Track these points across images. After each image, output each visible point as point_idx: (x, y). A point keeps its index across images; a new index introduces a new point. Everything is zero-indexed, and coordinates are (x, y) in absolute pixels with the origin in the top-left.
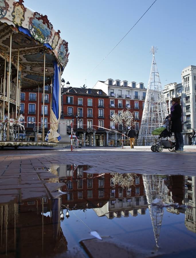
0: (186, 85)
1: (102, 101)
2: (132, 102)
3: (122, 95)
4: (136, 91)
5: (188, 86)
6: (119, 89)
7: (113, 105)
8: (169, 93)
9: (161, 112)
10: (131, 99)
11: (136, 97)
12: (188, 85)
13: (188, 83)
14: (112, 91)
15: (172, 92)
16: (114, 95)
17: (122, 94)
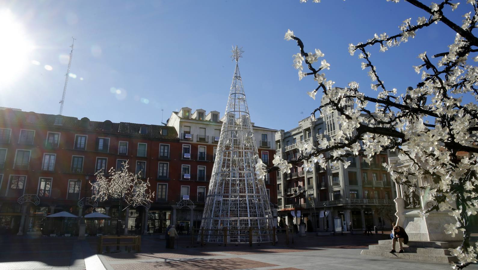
0: (329, 120)
1: (166, 148)
3: (206, 138)
5: (332, 123)
6: (202, 126)
7: (188, 156)
8: (302, 134)
12: (333, 120)
13: (333, 117)
14: (187, 129)
15: (307, 132)
16: (191, 137)
17: (207, 135)
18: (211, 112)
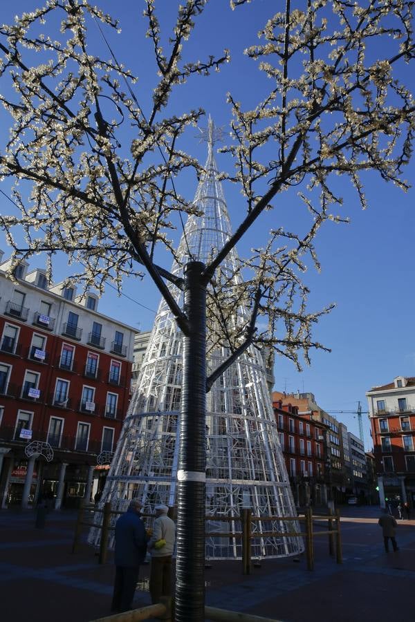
2: (54, 344)
3: (24, 311)
4: (74, 311)
6: (20, 288)
9: (245, 412)
10: (52, 333)
11: (72, 329)
17: (26, 306)
18: (38, 270)
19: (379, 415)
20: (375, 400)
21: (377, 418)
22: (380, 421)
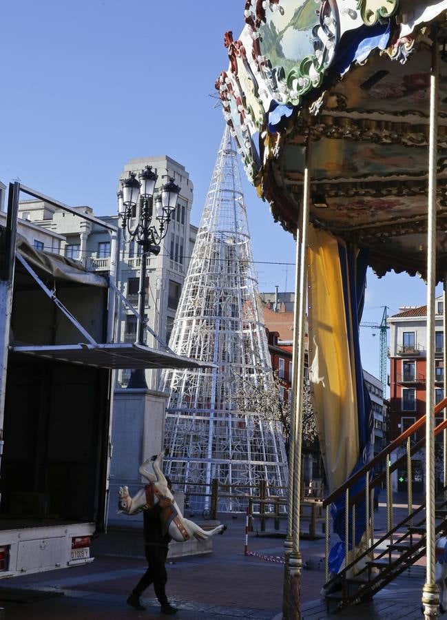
15: (64, 243)
19: (404, 355)
20: (401, 330)
21: (400, 359)
22: (405, 363)
